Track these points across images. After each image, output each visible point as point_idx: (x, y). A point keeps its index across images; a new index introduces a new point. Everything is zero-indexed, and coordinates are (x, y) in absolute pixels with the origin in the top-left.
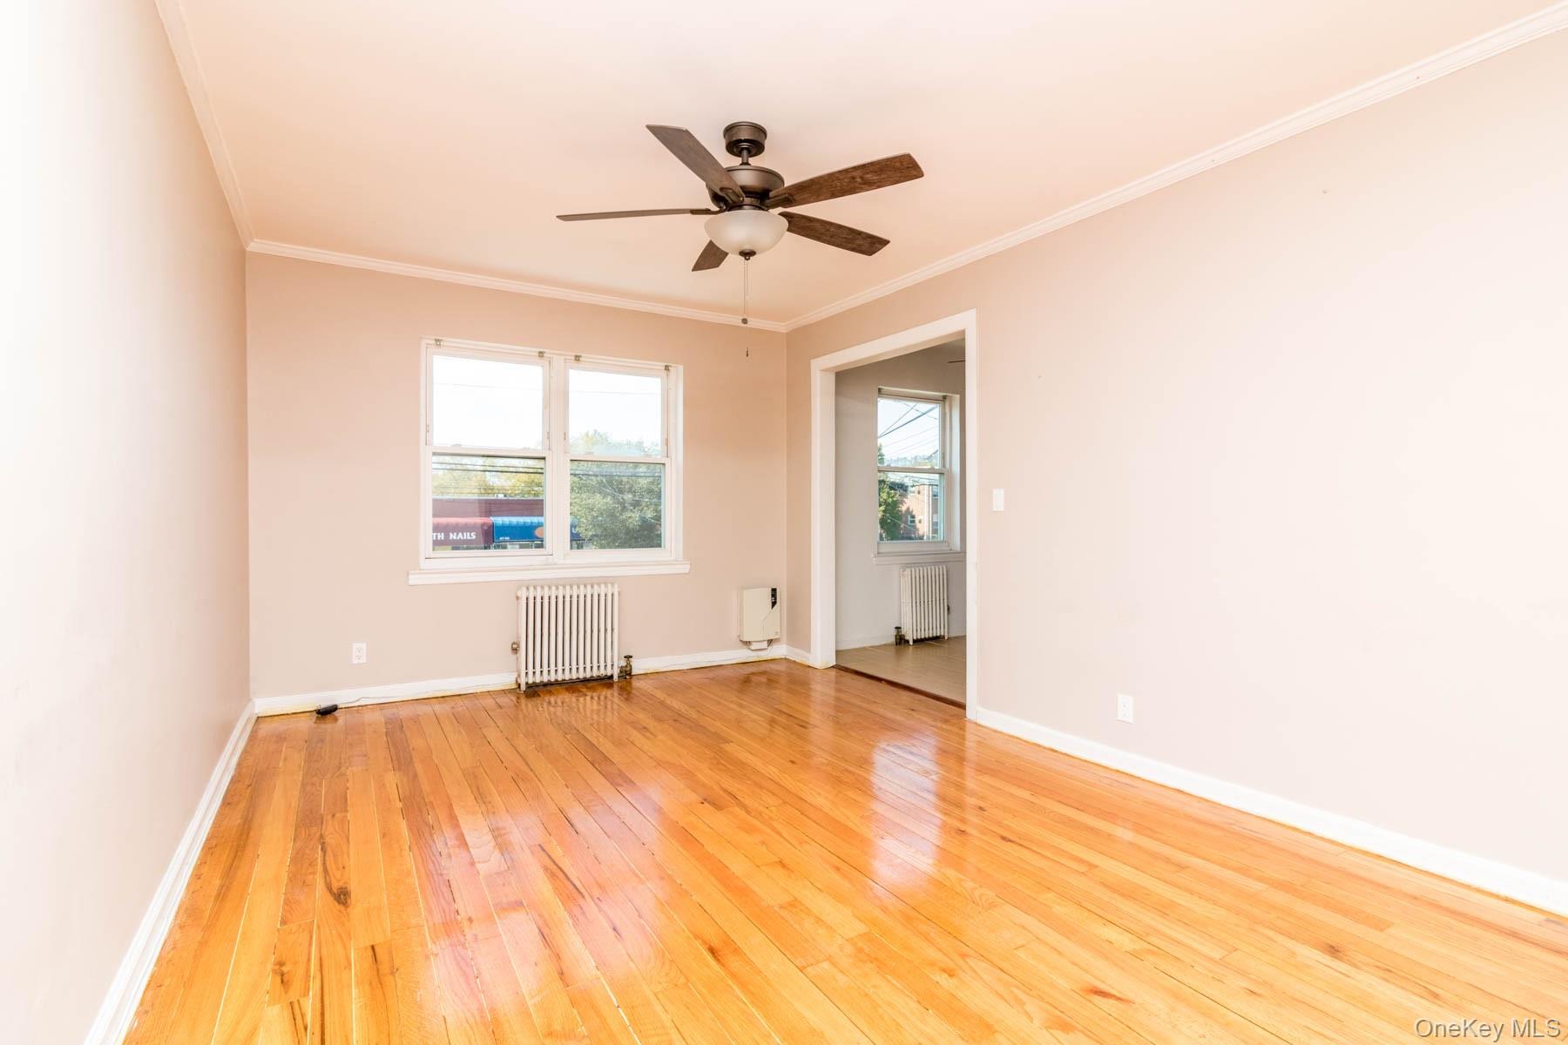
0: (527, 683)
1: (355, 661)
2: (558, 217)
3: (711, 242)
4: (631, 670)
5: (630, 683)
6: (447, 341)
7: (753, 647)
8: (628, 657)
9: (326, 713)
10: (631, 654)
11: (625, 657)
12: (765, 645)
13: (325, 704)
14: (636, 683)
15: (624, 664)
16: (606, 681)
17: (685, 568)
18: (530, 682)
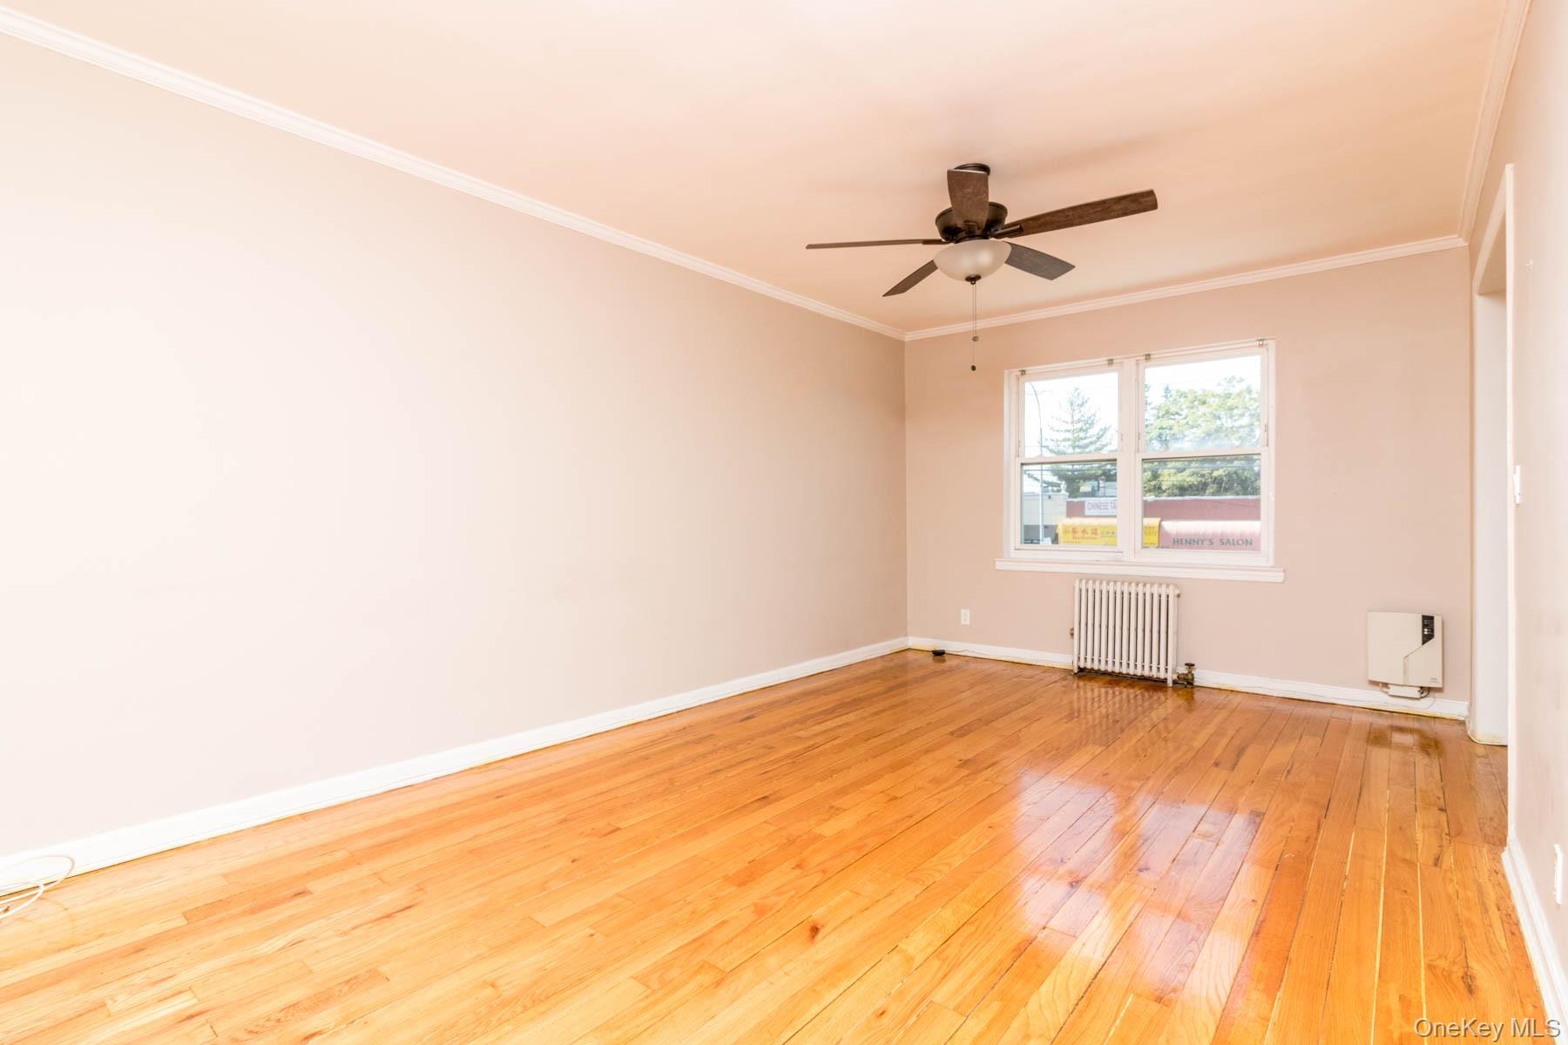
0: (1079, 667)
1: (963, 623)
2: (884, 296)
3: (1007, 262)
4: (1193, 679)
5: (1192, 694)
6: (1029, 370)
7: (1393, 690)
8: (1190, 666)
9: (939, 654)
10: (1193, 663)
11: (1187, 664)
12: (1415, 693)
13: (939, 648)
14: (1198, 695)
15: (1186, 672)
16: (1156, 685)
17: (1279, 577)
18: (1082, 666)
